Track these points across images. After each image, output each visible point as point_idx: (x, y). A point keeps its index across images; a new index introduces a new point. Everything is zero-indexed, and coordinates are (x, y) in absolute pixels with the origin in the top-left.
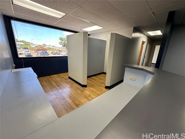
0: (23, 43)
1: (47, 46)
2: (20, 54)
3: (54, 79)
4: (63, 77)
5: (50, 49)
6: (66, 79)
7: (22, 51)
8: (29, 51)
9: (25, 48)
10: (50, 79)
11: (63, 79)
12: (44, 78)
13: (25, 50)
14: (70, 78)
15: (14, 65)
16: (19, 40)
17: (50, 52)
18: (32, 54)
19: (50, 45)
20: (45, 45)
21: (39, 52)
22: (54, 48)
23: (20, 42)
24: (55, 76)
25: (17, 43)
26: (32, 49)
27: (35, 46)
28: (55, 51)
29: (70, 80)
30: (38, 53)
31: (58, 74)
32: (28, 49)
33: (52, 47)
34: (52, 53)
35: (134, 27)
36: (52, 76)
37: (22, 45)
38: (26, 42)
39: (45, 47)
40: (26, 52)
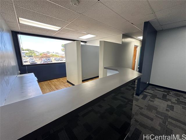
0: (28, 52)
1: (51, 53)
2: (25, 62)
3: (54, 83)
4: (62, 81)
5: (53, 56)
6: (64, 83)
7: (27, 58)
8: (33, 59)
9: (30, 56)
10: (50, 83)
11: (62, 83)
12: (45, 83)
13: (30, 58)
14: (68, 82)
15: (19, 72)
16: (24, 49)
17: (54, 58)
18: (36, 61)
19: (53, 52)
20: (48, 52)
21: (43, 59)
22: (57, 55)
23: (25, 50)
24: (55, 81)
25: (22, 52)
26: (36, 57)
27: (39, 53)
28: (58, 58)
29: (68, 84)
30: (41, 60)
31: (58, 79)
32: (32, 57)
33: (55, 54)
34: (55, 59)
35: (123, 34)
36: (52, 81)
37: (27, 53)
38: (31, 50)
39: (49, 54)
40: (31, 60)
